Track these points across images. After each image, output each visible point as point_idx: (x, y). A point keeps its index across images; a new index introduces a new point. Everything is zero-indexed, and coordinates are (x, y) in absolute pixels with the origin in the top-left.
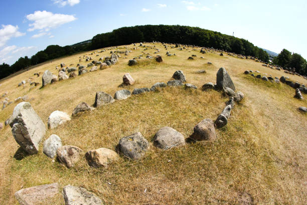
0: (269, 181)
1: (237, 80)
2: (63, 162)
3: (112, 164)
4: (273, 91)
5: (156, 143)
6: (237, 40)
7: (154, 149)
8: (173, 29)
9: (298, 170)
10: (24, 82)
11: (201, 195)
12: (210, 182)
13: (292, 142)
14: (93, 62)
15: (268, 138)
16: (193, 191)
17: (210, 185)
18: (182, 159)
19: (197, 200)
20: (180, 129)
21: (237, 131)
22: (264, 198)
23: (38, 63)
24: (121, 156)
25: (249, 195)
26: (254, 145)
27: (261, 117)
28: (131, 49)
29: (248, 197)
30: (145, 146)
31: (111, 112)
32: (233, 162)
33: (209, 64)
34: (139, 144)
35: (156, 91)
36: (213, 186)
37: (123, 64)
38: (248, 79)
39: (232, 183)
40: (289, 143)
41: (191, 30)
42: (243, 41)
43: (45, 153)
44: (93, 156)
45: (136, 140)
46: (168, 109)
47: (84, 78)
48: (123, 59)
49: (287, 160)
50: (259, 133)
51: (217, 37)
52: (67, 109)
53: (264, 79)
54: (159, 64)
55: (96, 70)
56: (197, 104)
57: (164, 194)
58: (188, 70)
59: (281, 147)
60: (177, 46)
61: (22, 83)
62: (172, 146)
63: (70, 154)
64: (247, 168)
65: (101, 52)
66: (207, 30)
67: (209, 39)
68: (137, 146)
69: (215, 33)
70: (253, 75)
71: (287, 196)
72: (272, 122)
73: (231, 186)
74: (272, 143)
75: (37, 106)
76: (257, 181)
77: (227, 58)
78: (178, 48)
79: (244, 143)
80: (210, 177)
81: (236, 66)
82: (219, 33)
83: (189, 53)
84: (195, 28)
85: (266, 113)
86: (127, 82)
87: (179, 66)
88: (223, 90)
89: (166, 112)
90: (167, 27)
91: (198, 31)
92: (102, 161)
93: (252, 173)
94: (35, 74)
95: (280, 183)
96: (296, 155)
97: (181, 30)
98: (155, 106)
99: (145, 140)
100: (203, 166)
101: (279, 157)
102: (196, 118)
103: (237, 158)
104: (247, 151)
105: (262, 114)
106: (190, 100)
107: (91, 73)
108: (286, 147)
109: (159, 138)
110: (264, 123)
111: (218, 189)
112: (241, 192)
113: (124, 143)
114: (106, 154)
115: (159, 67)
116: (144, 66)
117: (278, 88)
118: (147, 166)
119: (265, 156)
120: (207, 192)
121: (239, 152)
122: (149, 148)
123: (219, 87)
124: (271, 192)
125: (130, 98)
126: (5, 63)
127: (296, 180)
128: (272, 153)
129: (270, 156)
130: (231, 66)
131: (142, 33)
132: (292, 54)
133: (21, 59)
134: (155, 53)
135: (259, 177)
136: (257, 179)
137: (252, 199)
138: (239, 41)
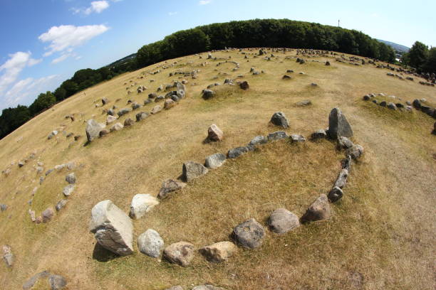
0: (381, 259)
1: (355, 113)
2: (177, 262)
3: (232, 256)
4: (403, 126)
5: (272, 228)
6: (346, 33)
7: (270, 234)
8: (251, 25)
9: (419, 247)
10: (55, 132)
11: (316, 275)
12: (324, 262)
13: (417, 210)
14: (151, 96)
15: (388, 209)
16: (309, 272)
17: (324, 266)
18: (298, 242)
19: (312, 280)
20: (293, 206)
21: (354, 202)
22: (374, 277)
23: (66, 98)
24: (239, 247)
25: (360, 274)
26: (370, 220)
27: (384, 176)
28: (198, 66)
29: (359, 277)
30: (262, 234)
31: (208, 188)
32: (347, 241)
33: (314, 86)
34: (256, 232)
35: (257, 150)
36: (327, 266)
37: (195, 96)
38: (369, 108)
39: (344, 262)
40: (414, 212)
41: (277, 24)
42: (354, 32)
43: (143, 252)
44: (212, 252)
45: (252, 229)
46: (275, 178)
47: (147, 126)
48: (192, 85)
49: (407, 235)
50: (378, 202)
51: (315, 31)
52: (144, 183)
53: (391, 107)
54: (246, 93)
55: (160, 112)
56: (308, 168)
57: (285, 278)
58: (286, 100)
59: (403, 219)
60: (261, 53)
61: (53, 134)
62: (287, 230)
63: (185, 254)
64: (361, 247)
65: (155, 73)
66: (300, 23)
67: (305, 34)
68: (255, 236)
69: (313, 25)
70: (375, 102)
71: (399, 276)
72: (396, 184)
73: (343, 266)
74: (392, 215)
75: (94, 178)
76: (369, 261)
77: (336, 68)
78: (264, 56)
79: (359, 218)
80: (325, 258)
81: (350, 83)
82: (318, 24)
83: (282, 65)
84: (281, 21)
85: (391, 169)
86: (214, 138)
87: (273, 93)
88: (338, 142)
89: (274, 183)
90: (242, 23)
91: (287, 24)
92: (223, 256)
93: (366, 252)
94: (67, 118)
95: (393, 261)
96: (420, 228)
97: (263, 26)
98: (260, 175)
99: (260, 226)
100: (318, 247)
101: (397, 232)
102: (308, 189)
103: (351, 236)
104: (362, 227)
105: (385, 172)
106: (299, 161)
107: (153, 116)
108: (410, 218)
109: (275, 223)
110: (387, 186)
111: (331, 269)
112: (352, 272)
113: (241, 234)
114: (224, 248)
115: (247, 100)
116: (226, 98)
117: (409, 120)
118: (266, 253)
119: (381, 232)
120: (322, 273)
121: (354, 229)
122: (265, 234)
123: (331, 135)
124: (382, 271)
125: (226, 164)
126: (21, 105)
127: (412, 259)
128: (390, 228)
129: (387, 232)
130: (343, 85)
131: (207, 37)
132: (429, 48)
133: (42, 96)
134: (234, 70)
135: (372, 255)
136: (370, 258)
137: (363, 278)
138: (349, 34)
